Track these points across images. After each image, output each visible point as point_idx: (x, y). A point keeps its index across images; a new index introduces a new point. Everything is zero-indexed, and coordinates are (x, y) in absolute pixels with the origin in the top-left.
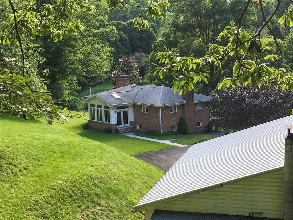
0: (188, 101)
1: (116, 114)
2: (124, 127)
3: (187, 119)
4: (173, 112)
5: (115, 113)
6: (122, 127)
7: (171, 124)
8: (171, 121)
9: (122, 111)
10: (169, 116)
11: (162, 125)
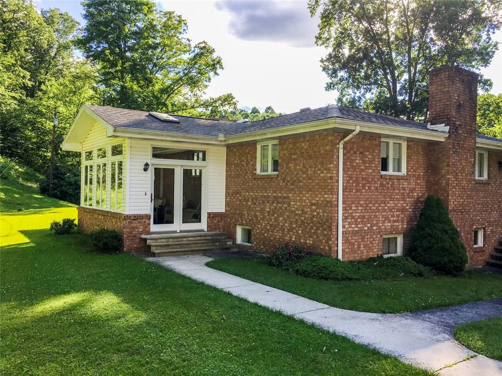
0: (457, 129)
1: (150, 175)
2: (181, 232)
3: (450, 208)
4: (391, 172)
5: (145, 170)
6: (175, 232)
7: (384, 222)
8: (385, 210)
9: (178, 166)
10: (376, 188)
11: (344, 227)
